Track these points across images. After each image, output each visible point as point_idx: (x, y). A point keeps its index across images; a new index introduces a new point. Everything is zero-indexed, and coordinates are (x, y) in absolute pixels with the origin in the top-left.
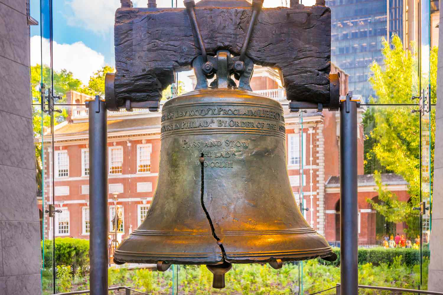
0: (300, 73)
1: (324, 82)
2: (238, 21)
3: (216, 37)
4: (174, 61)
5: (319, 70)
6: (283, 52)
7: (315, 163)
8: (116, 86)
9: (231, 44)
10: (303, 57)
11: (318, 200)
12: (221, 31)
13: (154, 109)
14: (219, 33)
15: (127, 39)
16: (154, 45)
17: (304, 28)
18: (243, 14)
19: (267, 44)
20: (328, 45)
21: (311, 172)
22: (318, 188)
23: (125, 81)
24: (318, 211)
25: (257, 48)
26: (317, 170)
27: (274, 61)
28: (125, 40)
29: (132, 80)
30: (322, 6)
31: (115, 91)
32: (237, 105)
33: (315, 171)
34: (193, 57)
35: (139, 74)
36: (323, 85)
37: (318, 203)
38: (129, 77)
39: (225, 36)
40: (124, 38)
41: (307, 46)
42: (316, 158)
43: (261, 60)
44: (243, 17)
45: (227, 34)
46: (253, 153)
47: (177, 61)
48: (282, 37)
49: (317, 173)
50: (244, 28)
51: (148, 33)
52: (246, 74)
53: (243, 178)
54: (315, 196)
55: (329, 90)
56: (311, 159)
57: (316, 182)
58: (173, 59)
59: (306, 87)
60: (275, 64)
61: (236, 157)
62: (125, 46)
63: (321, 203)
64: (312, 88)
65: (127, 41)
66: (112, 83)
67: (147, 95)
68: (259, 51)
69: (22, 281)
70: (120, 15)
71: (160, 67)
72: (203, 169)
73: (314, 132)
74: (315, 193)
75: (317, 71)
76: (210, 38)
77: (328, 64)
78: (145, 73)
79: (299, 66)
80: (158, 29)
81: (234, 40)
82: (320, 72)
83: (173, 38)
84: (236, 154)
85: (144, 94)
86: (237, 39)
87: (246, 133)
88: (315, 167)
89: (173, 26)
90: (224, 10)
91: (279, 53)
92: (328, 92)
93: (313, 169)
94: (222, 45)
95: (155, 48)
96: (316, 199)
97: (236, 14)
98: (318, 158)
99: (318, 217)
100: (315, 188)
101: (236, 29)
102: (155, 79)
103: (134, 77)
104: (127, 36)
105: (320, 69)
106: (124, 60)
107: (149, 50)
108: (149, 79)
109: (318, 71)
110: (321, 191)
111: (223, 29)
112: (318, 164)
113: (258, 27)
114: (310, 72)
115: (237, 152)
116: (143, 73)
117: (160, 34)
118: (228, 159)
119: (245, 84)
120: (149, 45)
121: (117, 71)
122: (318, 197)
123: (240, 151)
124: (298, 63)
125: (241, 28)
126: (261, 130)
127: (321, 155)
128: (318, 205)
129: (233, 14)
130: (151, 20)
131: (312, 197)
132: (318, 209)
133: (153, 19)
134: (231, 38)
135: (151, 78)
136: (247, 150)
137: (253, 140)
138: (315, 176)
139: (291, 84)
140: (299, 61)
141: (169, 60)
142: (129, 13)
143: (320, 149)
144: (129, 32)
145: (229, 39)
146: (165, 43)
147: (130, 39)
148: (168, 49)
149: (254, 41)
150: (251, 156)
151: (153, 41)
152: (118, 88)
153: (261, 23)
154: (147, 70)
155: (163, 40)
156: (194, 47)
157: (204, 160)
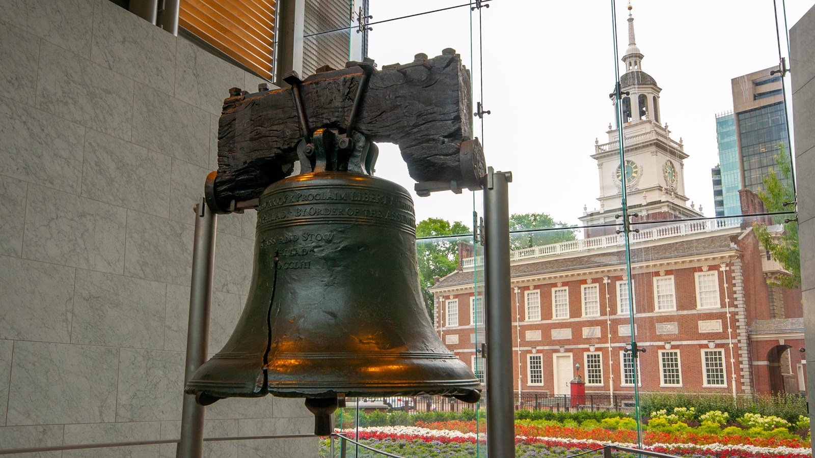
0: (421, 143)
1: (452, 151)
2: (347, 91)
3: (322, 114)
4: (276, 148)
5: (445, 137)
6: (398, 121)
7: (732, 305)
8: (216, 185)
9: (338, 119)
10: (424, 122)
11: (740, 348)
12: (327, 107)
14: (325, 108)
15: (230, 130)
16: (257, 132)
17: (424, 86)
18: (351, 82)
19: (380, 113)
21: (728, 315)
22: (739, 335)
23: (226, 177)
24: (741, 363)
25: (368, 119)
26: (737, 314)
27: (388, 133)
28: (228, 132)
29: (233, 176)
31: (216, 190)
32: (320, 188)
33: (734, 314)
34: (296, 141)
35: (240, 168)
36: (450, 155)
37: (740, 352)
38: (230, 173)
39: (332, 111)
40: (226, 130)
41: (428, 108)
42: (733, 300)
43: (372, 133)
44: (352, 85)
45: (333, 108)
46: (339, 249)
48: (397, 101)
49: (737, 317)
50: (351, 98)
51: (251, 120)
53: (322, 281)
54: (735, 345)
55: (459, 161)
56: (727, 300)
57: (735, 327)
58: (276, 146)
59: (428, 160)
60: (390, 135)
61: (316, 254)
62: (228, 137)
63: (744, 353)
64: (436, 161)
65: (230, 132)
67: (252, 192)
68: (370, 123)
69: (295, 424)
71: (262, 157)
72: (276, 271)
73: (728, 268)
74: (735, 341)
75: (441, 138)
76: (315, 116)
77: (456, 127)
78: (246, 165)
79: (419, 135)
80: (261, 114)
81: (342, 114)
82: (446, 140)
83: (276, 122)
84: (315, 250)
85: (248, 191)
86: (344, 112)
87: (331, 222)
88: (732, 309)
89: (277, 109)
90: (331, 81)
91: (393, 122)
92: (457, 164)
93: (730, 313)
94: (328, 122)
95: (257, 136)
96: (737, 348)
97: (344, 83)
98: (736, 299)
99: (742, 370)
100: (735, 335)
101: (344, 101)
103: (235, 171)
104: (230, 127)
105: (446, 134)
106: (226, 153)
107: (252, 139)
108: (251, 172)
110: (743, 338)
111: (330, 103)
112: (736, 306)
113: (370, 93)
114: (433, 140)
115: (316, 247)
116: (244, 166)
117: (263, 119)
118: (305, 257)
119: (355, 165)
120: (251, 134)
122: (739, 345)
123: (321, 247)
124: (418, 131)
126: (354, 218)
127: (739, 296)
128: (741, 354)
129: (341, 84)
130: (255, 105)
131: (731, 346)
132: (740, 359)
133: (257, 105)
134: (338, 112)
135: (253, 171)
136: (331, 244)
137: (340, 231)
138: (734, 320)
140: (419, 128)
141: (271, 148)
142: (234, 102)
143: (738, 288)
144: (232, 123)
145: (336, 114)
146: (268, 129)
147: (233, 129)
148: (271, 135)
150: (336, 252)
151: (256, 128)
152: (219, 186)
153: (372, 89)
154: (248, 162)
155: (265, 126)
156: (298, 129)
157: (278, 261)
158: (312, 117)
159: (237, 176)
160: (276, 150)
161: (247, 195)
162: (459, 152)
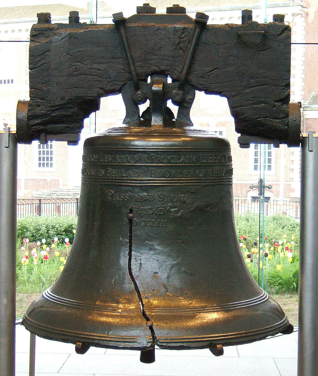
0: (252, 104)
1: (281, 115)
2: (178, 41)
3: (150, 60)
6: (231, 79)
8: (30, 118)
9: (168, 68)
10: (257, 84)
12: (156, 53)
13: (74, 142)
14: (154, 55)
15: (44, 61)
16: (76, 68)
17: (258, 49)
18: (183, 33)
19: (212, 69)
20: (287, 70)
23: (40, 111)
25: (200, 73)
28: (41, 63)
29: (48, 111)
30: (280, 24)
31: (28, 123)
32: (174, 152)
34: (122, 83)
35: (58, 103)
36: (280, 119)
38: (44, 107)
39: (160, 59)
40: (40, 61)
41: (261, 71)
44: (183, 36)
45: (163, 56)
46: (192, 209)
47: (102, 88)
48: (230, 60)
50: (184, 49)
51: (68, 54)
52: (186, 105)
55: (288, 125)
58: (98, 86)
59: (259, 121)
61: (171, 214)
62: (41, 70)
64: (266, 123)
65: (44, 64)
66: (24, 114)
67: (66, 127)
68: (202, 77)
70: (35, 34)
71: (82, 95)
72: (131, 227)
75: (273, 102)
76: (143, 61)
77: (286, 93)
78: (64, 102)
79: (251, 96)
80: (80, 49)
81: (172, 63)
82: (277, 103)
83: (98, 61)
84: (171, 210)
85: (62, 125)
86: (175, 62)
87: (184, 184)
91: (227, 80)
92: (287, 127)
95: (77, 73)
97: (175, 32)
101: (174, 50)
102: (76, 109)
103: (51, 106)
104: (43, 59)
105: (277, 99)
106: (39, 86)
107: (69, 75)
108: (68, 108)
109: (275, 102)
111: (159, 50)
113: (202, 48)
114: (265, 103)
115: (173, 207)
116: (62, 102)
117: (82, 55)
119: (184, 116)
120: (69, 70)
121: (31, 99)
123: (176, 207)
124: (250, 92)
125: (181, 49)
126: (202, 180)
129: (171, 32)
130: (72, 39)
133: (75, 38)
134: (168, 60)
135: (71, 108)
136: (185, 205)
137: (193, 193)
139: (240, 117)
140: (251, 89)
144: (45, 54)
145: (166, 62)
146: (89, 66)
147: (47, 61)
148: (92, 74)
149: (196, 66)
150: (189, 212)
151: (74, 64)
152: (31, 119)
153: (205, 43)
154: (67, 99)
155: (85, 63)
156: (123, 71)
157: (133, 217)
158: (138, 62)
159: (53, 111)
160: (99, 90)
161: (60, 130)
162: (288, 117)
